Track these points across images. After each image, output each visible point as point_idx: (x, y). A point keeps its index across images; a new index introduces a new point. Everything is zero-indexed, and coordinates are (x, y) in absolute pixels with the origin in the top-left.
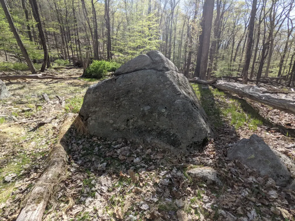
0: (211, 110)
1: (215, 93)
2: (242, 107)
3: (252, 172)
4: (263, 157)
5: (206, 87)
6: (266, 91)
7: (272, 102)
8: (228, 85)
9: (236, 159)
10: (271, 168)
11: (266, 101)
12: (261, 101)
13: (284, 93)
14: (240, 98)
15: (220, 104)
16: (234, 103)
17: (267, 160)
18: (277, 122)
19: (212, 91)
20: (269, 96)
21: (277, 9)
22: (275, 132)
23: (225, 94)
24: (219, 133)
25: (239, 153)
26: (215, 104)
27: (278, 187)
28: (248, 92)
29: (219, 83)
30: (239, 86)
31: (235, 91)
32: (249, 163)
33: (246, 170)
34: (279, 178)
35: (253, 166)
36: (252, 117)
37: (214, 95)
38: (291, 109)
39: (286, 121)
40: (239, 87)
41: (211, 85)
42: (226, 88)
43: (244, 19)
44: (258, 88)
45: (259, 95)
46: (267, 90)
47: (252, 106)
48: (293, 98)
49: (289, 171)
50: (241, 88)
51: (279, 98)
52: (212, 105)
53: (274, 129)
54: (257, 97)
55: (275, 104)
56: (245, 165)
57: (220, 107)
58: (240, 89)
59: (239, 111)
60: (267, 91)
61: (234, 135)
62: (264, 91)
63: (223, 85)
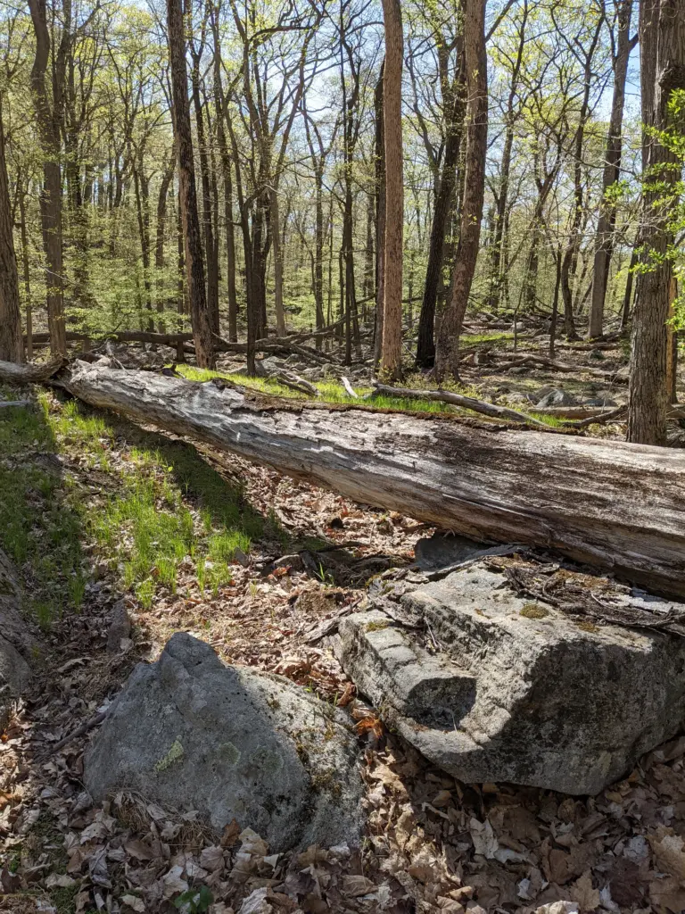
0: (40, 525)
1: (65, 424)
2: (179, 479)
3: (181, 834)
4: (211, 737)
5: (23, 401)
6: (241, 404)
7: (266, 448)
8: (115, 381)
9: (118, 786)
10: (244, 780)
11: (249, 446)
12: (232, 446)
13: (290, 410)
14: (174, 438)
15: (85, 482)
16: (144, 467)
17: (227, 749)
18: (301, 522)
19: (53, 420)
20: (252, 425)
21: (265, 74)
22: (289, 574)
23: (108, 425)
24: (61, 653)
25: (124, 750)
26: (63, 485)
27: (272, 859)
28: (186, 412)
29: (79, 376)
30: (154, 385)
31: (145, 412)
32: (166, 790)
33: (159, 829)
34: (274, 816)
35: (183, 798)
36: (216, 523)
37: (60, 438)
38: (318, 470)
39: (328, 510)
40: (153, 390)
41: (46, 387)
42: (107, 398)
43: (163, 87)
44: (219, 395)
45: (223, 425)
46: (246, 400)
47: (219, 469)
48: (315, 428)
49: (305, 760)
50: (163, 397)
51: (281, 432)
52: (46, 493)
53: (283, 563)
54: (218, 434)
55: (275, 456)
56: (152, 809)
57: (84, 497)
58: (161, 401)
59: (169, 505)
60: (246, 406)
61: (126, 644)
62: (234, 405)
63: (95, 386)
